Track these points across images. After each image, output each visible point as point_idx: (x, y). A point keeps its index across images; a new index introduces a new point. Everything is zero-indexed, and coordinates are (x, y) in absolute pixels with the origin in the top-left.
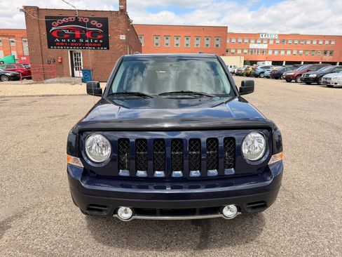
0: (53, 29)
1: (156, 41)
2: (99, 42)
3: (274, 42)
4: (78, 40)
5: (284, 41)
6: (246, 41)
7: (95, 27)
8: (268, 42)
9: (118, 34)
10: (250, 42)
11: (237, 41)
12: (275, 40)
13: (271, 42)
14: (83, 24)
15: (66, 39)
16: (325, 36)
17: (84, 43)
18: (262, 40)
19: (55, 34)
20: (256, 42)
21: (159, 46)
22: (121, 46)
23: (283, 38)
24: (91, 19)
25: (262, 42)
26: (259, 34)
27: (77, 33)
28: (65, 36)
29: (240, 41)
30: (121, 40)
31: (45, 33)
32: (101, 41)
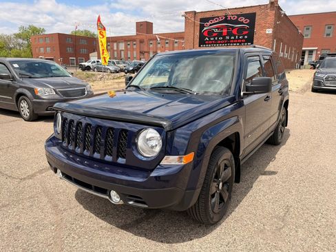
0: (205, 29)
1: (328, 31)
2: (244, 38)
4: (224, 37)
7: (242, 23)
9: (264, 28)
14: (231, 22)
15: (214, 37)
17: (230, 39)
19: (205, 34)
21: (331, 36)
22: (267, 40)
24: (239, 16)
27: (225, 31)
28: (214, 35)
30: (267, 34)
31: (198, 34)
32: (246, 37)
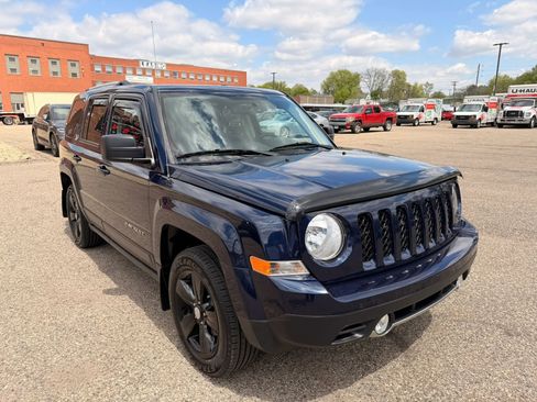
3: (162, 75)
5: (175, 74)
6: (119, 70)
8: (153, 74)
10: (125, 72)
11: (104, 70)
12: (162, 71)
13: (158, 75)
16: (226, 71)
18: (144, 70)
20: (135, 73)
23: (174, 70)
25: (144, 74)
26: (137, 61)
29: (109, 69)
